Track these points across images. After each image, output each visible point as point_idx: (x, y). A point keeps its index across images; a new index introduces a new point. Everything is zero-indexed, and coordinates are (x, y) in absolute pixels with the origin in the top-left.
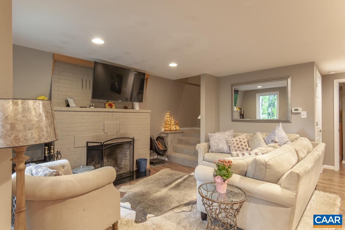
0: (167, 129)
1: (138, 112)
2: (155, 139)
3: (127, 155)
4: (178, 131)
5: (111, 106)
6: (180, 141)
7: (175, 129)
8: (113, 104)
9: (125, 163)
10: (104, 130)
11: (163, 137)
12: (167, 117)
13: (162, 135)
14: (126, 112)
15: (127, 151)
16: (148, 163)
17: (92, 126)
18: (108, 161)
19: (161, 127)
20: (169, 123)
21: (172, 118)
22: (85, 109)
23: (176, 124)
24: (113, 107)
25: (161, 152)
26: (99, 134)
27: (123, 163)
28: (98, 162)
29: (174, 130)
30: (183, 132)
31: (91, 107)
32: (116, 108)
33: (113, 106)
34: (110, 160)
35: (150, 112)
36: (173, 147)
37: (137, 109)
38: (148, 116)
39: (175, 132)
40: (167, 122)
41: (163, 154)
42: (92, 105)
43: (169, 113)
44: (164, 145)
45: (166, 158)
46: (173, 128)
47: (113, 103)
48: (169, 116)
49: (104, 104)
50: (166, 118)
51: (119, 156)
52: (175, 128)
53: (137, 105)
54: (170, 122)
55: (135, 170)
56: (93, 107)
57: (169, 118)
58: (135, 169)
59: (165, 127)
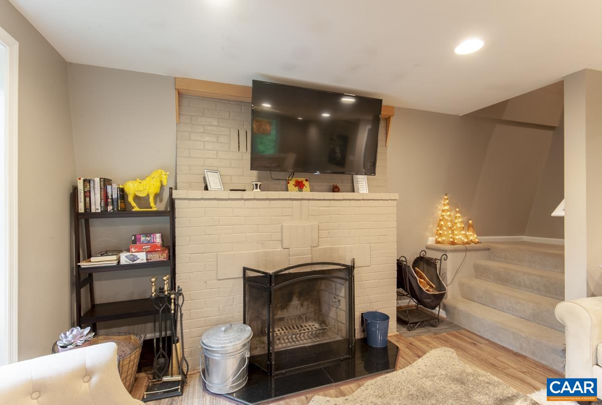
0: (444, 238)
1: (363, 200)
2: (410, 264)
3: (339, 297)
4: (472, 244)
5: (300, 185)
6: (480, 272)
7: (466, 240)
8: (305, 182)
9: (337, 315)
10: (282, 241)
11: (431, 259)
12: (443, 211)
13: (430, 255)
14: (334, 200)
15: (341, 290)
16: (393, 323)
17: (254, 232)
18: (302, 305)
19: (428, 234)
20: (449, 224)
21: (457, 212)
22: (238, 195)
23: (468, 227)
24: (304, 187)
25: (428, 301)
26: (271, 250)
27: (332, 314)
28: (280, 306)
29: (464, 243)
30: (489, 249)
31: (255, 190)
32: (311, 191)
33: (304, 185)
34: (305, 303)
35: (397, 198)
36: (461, 285)
37: (361, 192)
38: (391, 208)
39: (467, 248)
40: (442, 223)
41: (433, 304)
42: (256, 185)
43: (447, 199)
44: (435, 279)
45: (441, 310)
46: (460, 237)
47: (307, 180)
48: (447, 208)
49: (285, 182)
50: (440, 212)
51: (326, 297)
52: (466, 236)
53: (362, 182)
54: (451, 221)
55: (359, 337)
56: (258, 190)
57: (448, 213)
58: (358, 335)
59: (437, 234)
